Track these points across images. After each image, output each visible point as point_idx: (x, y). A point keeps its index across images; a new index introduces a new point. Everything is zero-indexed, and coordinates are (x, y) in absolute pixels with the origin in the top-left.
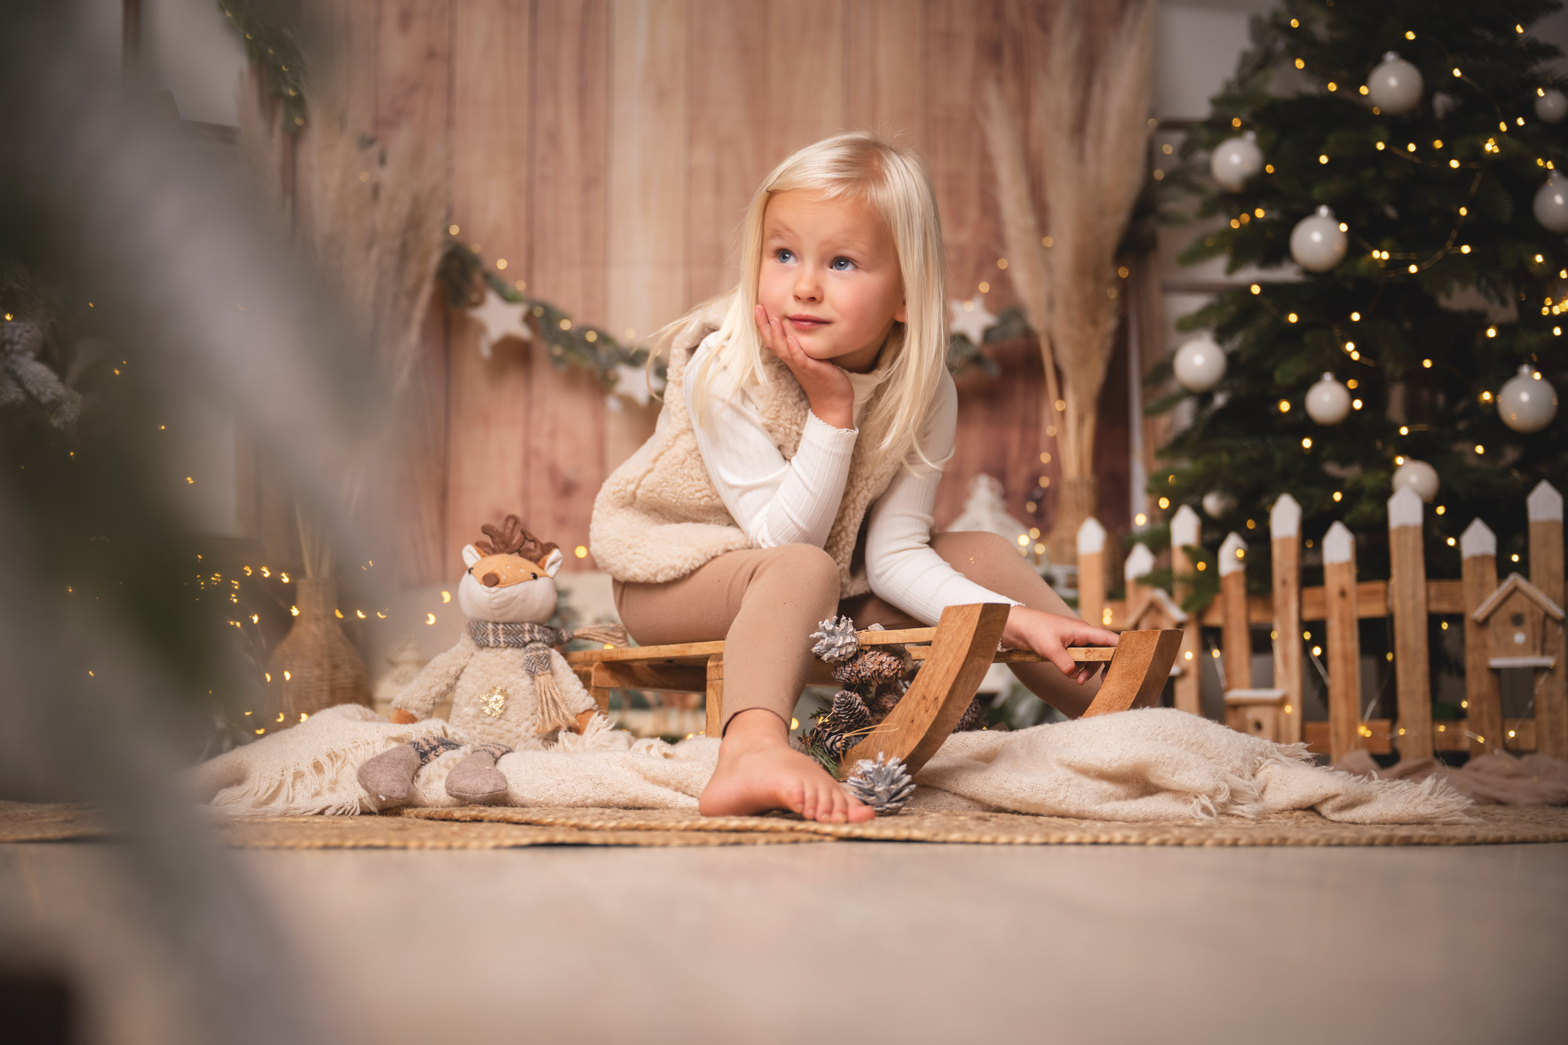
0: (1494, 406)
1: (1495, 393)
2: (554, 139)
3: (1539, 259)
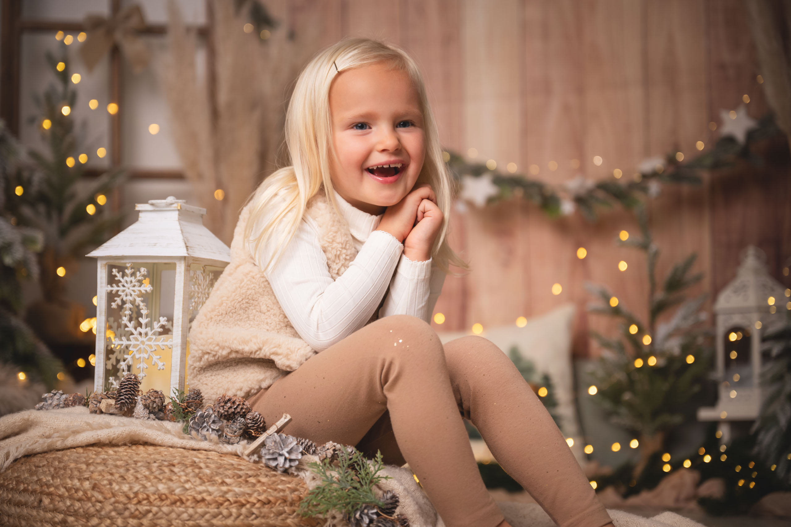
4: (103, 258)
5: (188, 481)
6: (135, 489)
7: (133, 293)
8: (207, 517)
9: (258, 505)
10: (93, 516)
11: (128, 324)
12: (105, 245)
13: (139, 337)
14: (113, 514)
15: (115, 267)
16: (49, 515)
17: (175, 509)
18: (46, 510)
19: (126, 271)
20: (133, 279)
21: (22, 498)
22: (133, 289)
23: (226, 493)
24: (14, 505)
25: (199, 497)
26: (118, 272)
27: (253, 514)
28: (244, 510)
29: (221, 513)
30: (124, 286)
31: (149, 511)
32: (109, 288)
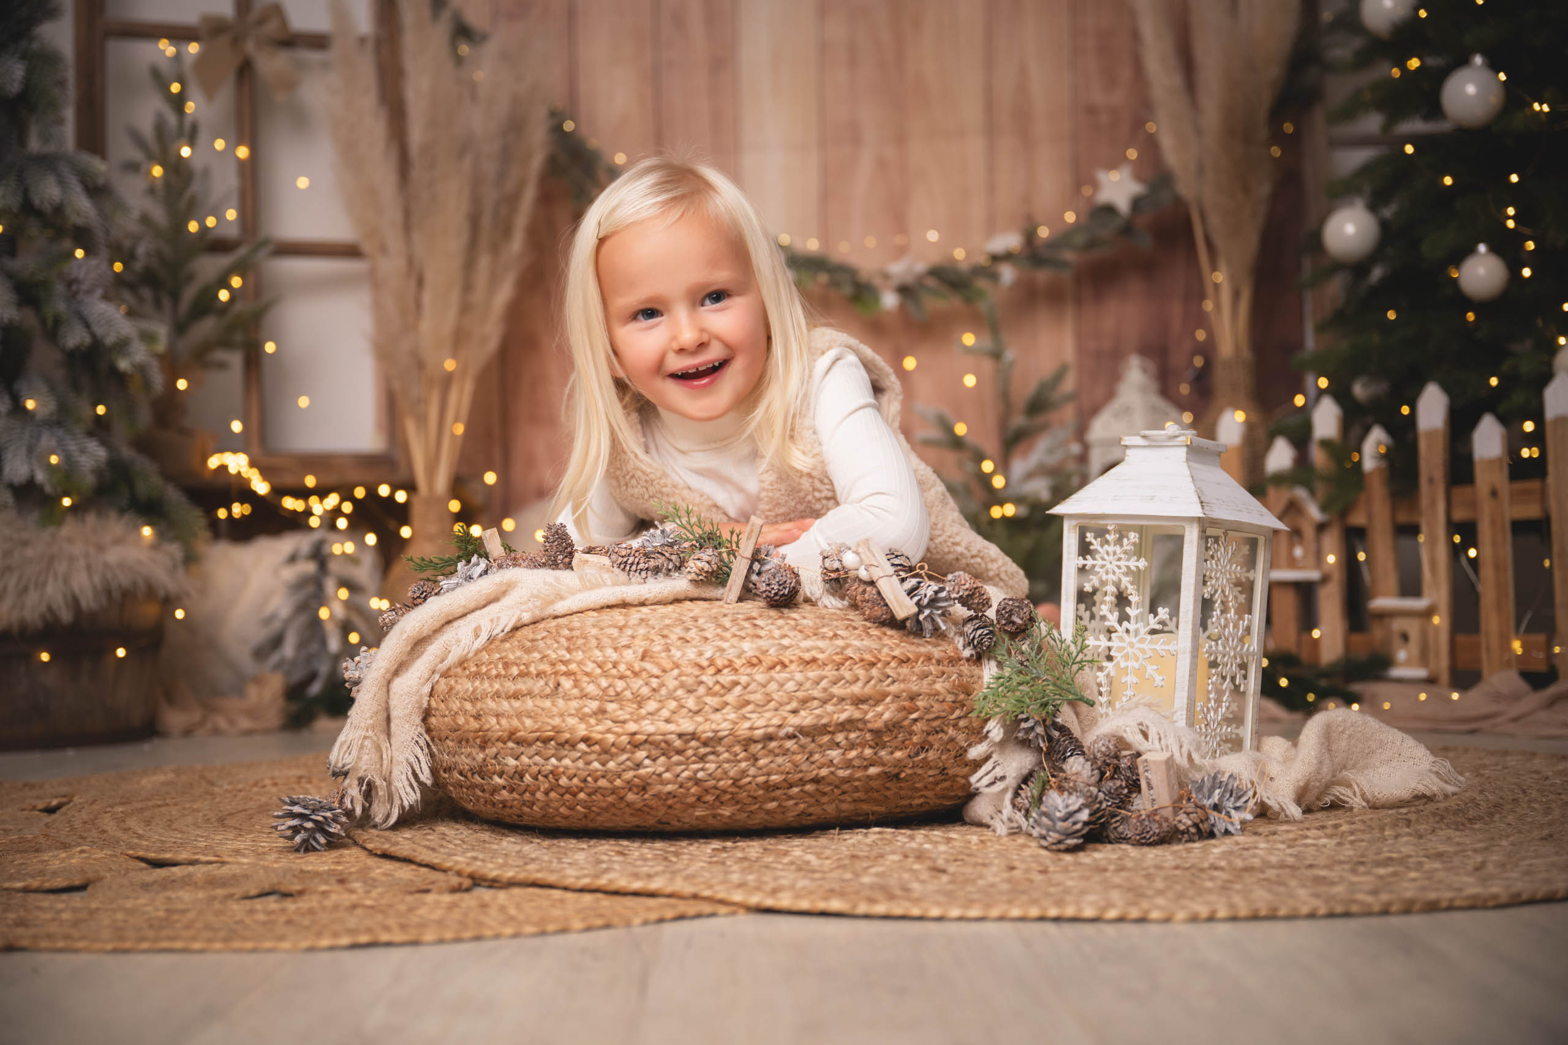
2: (679, 21)
4: (1072, 516)
5: (784, 636)
6: (708, 654)
7: (1116, 570)
8: (824, 684)
9: (893, 664)
10: (649, 698)
11: (1109, 616)
12: (1075, 496)
13: (1125, 635)
14: (680, 692)
15: (1090, 530)
16: (574, 704)
17: (776, 676)
18: (567, 698)
19: (1107, 536)
20: (1118, 549)
21: (522, 686)
22: (1118, 563)
23: (844, 648)
24: (508, 698)
25: (807, 656)
26: (1095, 538)
27: (889, 677)
28: (874, 672)
29: (843, 678)
30: (1103, 559)
31: (736, 683)
32: (1081, 562)
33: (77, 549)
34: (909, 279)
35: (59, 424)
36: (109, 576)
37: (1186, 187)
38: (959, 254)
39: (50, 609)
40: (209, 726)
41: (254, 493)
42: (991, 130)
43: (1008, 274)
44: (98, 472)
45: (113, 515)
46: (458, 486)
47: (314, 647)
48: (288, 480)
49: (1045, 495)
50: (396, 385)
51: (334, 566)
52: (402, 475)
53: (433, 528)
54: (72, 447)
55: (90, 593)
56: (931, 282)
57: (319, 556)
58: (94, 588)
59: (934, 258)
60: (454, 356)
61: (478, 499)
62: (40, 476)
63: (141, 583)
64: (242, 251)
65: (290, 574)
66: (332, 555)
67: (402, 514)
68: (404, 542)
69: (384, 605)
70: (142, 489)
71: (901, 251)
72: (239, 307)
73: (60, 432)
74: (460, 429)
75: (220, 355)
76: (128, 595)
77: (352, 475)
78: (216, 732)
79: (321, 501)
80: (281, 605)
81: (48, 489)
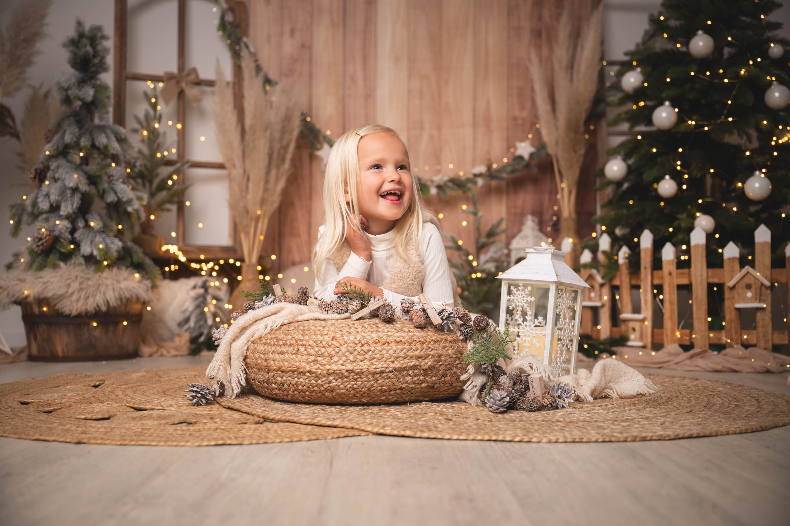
0: (742, 189)
1: (743, 183)
2: (353, 79)
3: (765, 122)
4: (505, 279)
6: (359, 339)
7: (522, 301)
8: (404, 351)
9: (432, 343)
10: (335, 356)
11: (519, 319)
12: (506, 272)
13: (525, 327)
14: (347, 354)
15: (513, 285)
16: (305, 357)
17: (386, 348)
18: (302, 355)
19: (519, 288)
20: (523, 293)
21: (284, 349)
22: (523, 298)
23: (413, 336)
24: (278, 354)
25: (398, 340)
26: (514, 288)
27: (430, 348)
28: (424, 346)
29: (412, 349)
30: (517, 297)
31: (369, 350)
32: (508, 297)
33: (109, 282)
34: (442, 183)
35: (103, 232)
36: (122, 293)
37: (551, 150)
38: (461, 174)
39: (98, 306)
40: (159, 353)
41: (180, 261)
42: (475, 125)
43: (480, 182)
44: (118, 252)
45: (124, 268)
46: (261, 260)
47: (202, 323)
48: (194, 256)
49: (493, 270)
50: (237, 220)
51: (210, 291)
52: (239, 256)
53: (250, 277)
54: (108, 241)
55: (114, 300)
56: (450, 184)
57: (205, 286)
58: (115, 297)
59: (451, 175)
60: (261, 210)
61: (269, 266)
62: (95, 253)
63: (134, 296)
64: (178, 165)
65: (193, 293)
66: (210, 286)
67: (238, 271)
68: (239, 282)
69: (231, 307)
70: (135, 259)
71: (438, 172)
72: (176, 187)
73: (104, 235)
74: (262, 238)
75: (168, 206)
76: (129, 300)
77: (219, 255)
78: (162, 355)
79: (206, 265)
80: (190, 306)
81: (98, 258)
